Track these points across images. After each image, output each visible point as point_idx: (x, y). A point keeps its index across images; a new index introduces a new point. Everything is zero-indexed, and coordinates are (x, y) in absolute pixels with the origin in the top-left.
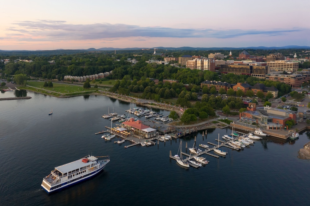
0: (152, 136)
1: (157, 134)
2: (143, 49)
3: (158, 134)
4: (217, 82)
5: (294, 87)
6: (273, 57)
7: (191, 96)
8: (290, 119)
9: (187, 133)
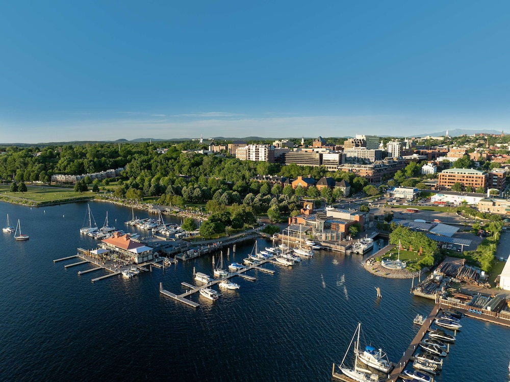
0: (145, 259)
1: (156, 256)
2: (193, 140)
3: (158, 256)
4: (271, 177)
5: (372, 182)
6: (353, 142)
7: (231, 197)
8: (355, 224)
9: (205, 251)
